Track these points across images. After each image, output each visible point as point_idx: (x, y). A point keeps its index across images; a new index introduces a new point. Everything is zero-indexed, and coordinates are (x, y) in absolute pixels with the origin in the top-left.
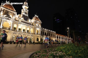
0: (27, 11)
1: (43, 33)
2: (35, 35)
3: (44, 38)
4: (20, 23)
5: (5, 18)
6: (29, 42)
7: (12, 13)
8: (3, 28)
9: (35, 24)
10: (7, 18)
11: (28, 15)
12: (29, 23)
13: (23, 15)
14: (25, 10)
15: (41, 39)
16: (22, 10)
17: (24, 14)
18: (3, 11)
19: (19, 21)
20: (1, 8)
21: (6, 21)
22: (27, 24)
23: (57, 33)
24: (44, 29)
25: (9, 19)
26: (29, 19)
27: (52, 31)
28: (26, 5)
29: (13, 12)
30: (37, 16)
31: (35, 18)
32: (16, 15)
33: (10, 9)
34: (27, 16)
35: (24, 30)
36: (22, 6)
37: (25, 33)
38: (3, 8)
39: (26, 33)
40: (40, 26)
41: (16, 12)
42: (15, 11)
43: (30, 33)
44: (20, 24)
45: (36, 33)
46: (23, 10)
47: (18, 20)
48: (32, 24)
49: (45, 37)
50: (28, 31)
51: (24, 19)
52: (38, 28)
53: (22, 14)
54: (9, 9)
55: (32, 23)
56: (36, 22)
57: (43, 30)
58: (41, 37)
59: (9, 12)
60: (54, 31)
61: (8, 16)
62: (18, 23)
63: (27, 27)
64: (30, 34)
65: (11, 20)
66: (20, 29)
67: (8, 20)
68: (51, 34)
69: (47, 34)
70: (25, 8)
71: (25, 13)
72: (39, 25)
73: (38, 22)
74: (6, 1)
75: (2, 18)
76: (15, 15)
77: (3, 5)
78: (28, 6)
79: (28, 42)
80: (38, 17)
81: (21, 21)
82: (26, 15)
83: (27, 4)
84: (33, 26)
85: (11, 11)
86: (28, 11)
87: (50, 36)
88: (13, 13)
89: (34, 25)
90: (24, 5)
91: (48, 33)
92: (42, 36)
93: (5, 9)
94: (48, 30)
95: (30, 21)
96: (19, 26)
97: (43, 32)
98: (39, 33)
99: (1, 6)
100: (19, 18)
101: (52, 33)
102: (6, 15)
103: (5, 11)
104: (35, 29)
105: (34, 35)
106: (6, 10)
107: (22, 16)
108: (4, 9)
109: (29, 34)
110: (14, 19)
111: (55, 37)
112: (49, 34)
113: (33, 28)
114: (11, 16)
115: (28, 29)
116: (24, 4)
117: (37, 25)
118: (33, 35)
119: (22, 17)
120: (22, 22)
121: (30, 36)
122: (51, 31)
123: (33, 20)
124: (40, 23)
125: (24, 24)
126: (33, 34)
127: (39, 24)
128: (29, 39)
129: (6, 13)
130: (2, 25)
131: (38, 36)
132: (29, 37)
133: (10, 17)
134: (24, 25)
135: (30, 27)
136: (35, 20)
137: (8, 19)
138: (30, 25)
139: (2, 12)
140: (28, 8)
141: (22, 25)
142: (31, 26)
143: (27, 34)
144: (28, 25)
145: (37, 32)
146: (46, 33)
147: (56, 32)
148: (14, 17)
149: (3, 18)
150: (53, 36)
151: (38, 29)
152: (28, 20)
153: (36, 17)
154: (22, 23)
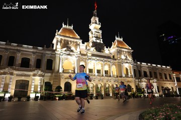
0: (98, 32)
1: (138, 74)
2: (122, 78)
3: (143, 84)
4: (90, 59)
5: (65, 54)
6: (111, 95)
7: (73, 42)
8: (63, 72)
9: (119, 56)
10: (68, 52)
11: (102, 40)
12: (106, 55)
13: (93, 42)
14: (96, 32)
15: (137, 86)
16: (90, 34)
17: (94, 39)
18: (61, 42)
19: (88, 55)
20: (57, 39)
21: (67, 59)
22: (102, 59)
23: (174, 69)
24: (139, 63)
25: (71, 53)
26: (105, 49)
27: (162, 65)
28: (96, 23)
29: (75, 40)
30: (120, 38)
31: (116, 44)
32: (81, 44)
33: (71, 36)
34: (100, 43)
35: (99, 71)
36: (89, 27)
37: (102, 78)
38: (59, 38)
39: (103, 76)
40: (130, 58)
41: (81, 39)
42: (79, 37)
43: (110, 76)
44: (89, 61)
45: (124, 75)
46: (92, 34)
47: (85, 53)
48: (112, 57)
49: (145, 82)
50: (106, 72)
51: (96, 49)
52: (127, 62)
53: (91, 40)
54: (69, 37)
55: (113, 55)
56: (119, 52)
57: (137, 66)
58: (135, 82)
59: (70, 43)
60: (166, 66)
61: (69, 49)
62: (85, 59)
63: (105, 65)
64: (111, 78)
65: (74, 55)
66: (91, 71)
67: (69, 57)
68: (161, 74)
69: (148, 73)
70: (95, 28)
71: (96, 37)
72: (128, 57)
73: (124, 51)
74: (63, 24)
75: (60, 54)
76: (79, 45)
77: (59, 32)
78: (99, 24)
79: (109, 95)
80: (122, 40)
81: (90, 55)
82: (98, 41)
83: (97, 19)
84: (116, 60)
85: (72, 40)
86: (101, 32)
87: (156, 77)
88: (76, 42)
89: (116, 57)
90: (93, 23)
91: (150, 72)
92: (137, 80)
93: (63, 38)
94: (149, 64)
95: (107, 51)
96: (89, 65)
97: (140, 72)
98: (131, 73)
99: (56, 34)
100: (86, 49)
101: (162, 69)
102: (65, 49)
103: (63, 41)
104: (120, 67)
105: (120, 78)
106: (65, 40)
107: (91, 44)
108: (61, 39)
109: (109, 78)
110: (79, 53)
111: (171, 78)
112: (155, 73)
113: (115, 65)
114: (73, 48)
115: (106, 68)
116: (92, 21)
117: (123, 57)
118: (117, 79)
119: (92, 47)
120: (93, 55)
121: (112, 81)
122: (158, 66)
123: (114, 48)
124: (129, 52)
125: (98, 58)
126: (117, 77)
127: (127, 55)
128: (110, 89)
129: (66, 45)
130: (62, 67)
131: (128, 82)
132: (111, 85)
133: (72, 51)
134: (98, 62)
135: (109, 63)
136: (117, 48)
137: (69, 55)
138: (109, 60)
139: (59, 44)
140: (100, 26)
141: (93, 62)
142: (112, 61)
143: (106, 78)
144: (105, 59)
145: (125, 73)
146: (145, 73)
147: (171, 67)
148: (78, 50)
149: (62, 54)
150: (166, 78)
151: (126, 66)
152: (103, 49)
153: (118, 41)
154: (94, 58)
